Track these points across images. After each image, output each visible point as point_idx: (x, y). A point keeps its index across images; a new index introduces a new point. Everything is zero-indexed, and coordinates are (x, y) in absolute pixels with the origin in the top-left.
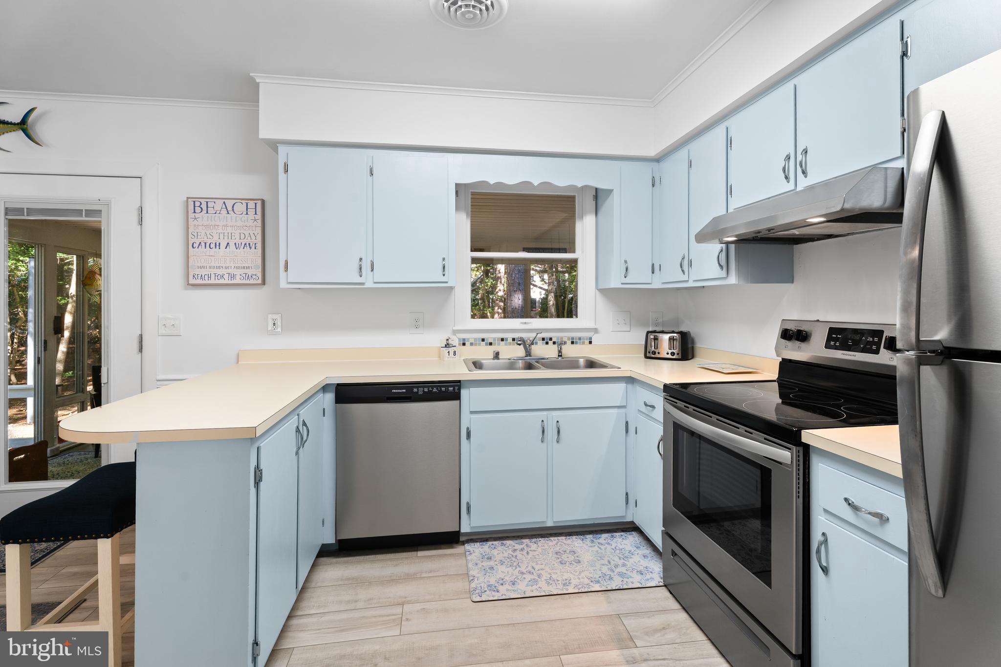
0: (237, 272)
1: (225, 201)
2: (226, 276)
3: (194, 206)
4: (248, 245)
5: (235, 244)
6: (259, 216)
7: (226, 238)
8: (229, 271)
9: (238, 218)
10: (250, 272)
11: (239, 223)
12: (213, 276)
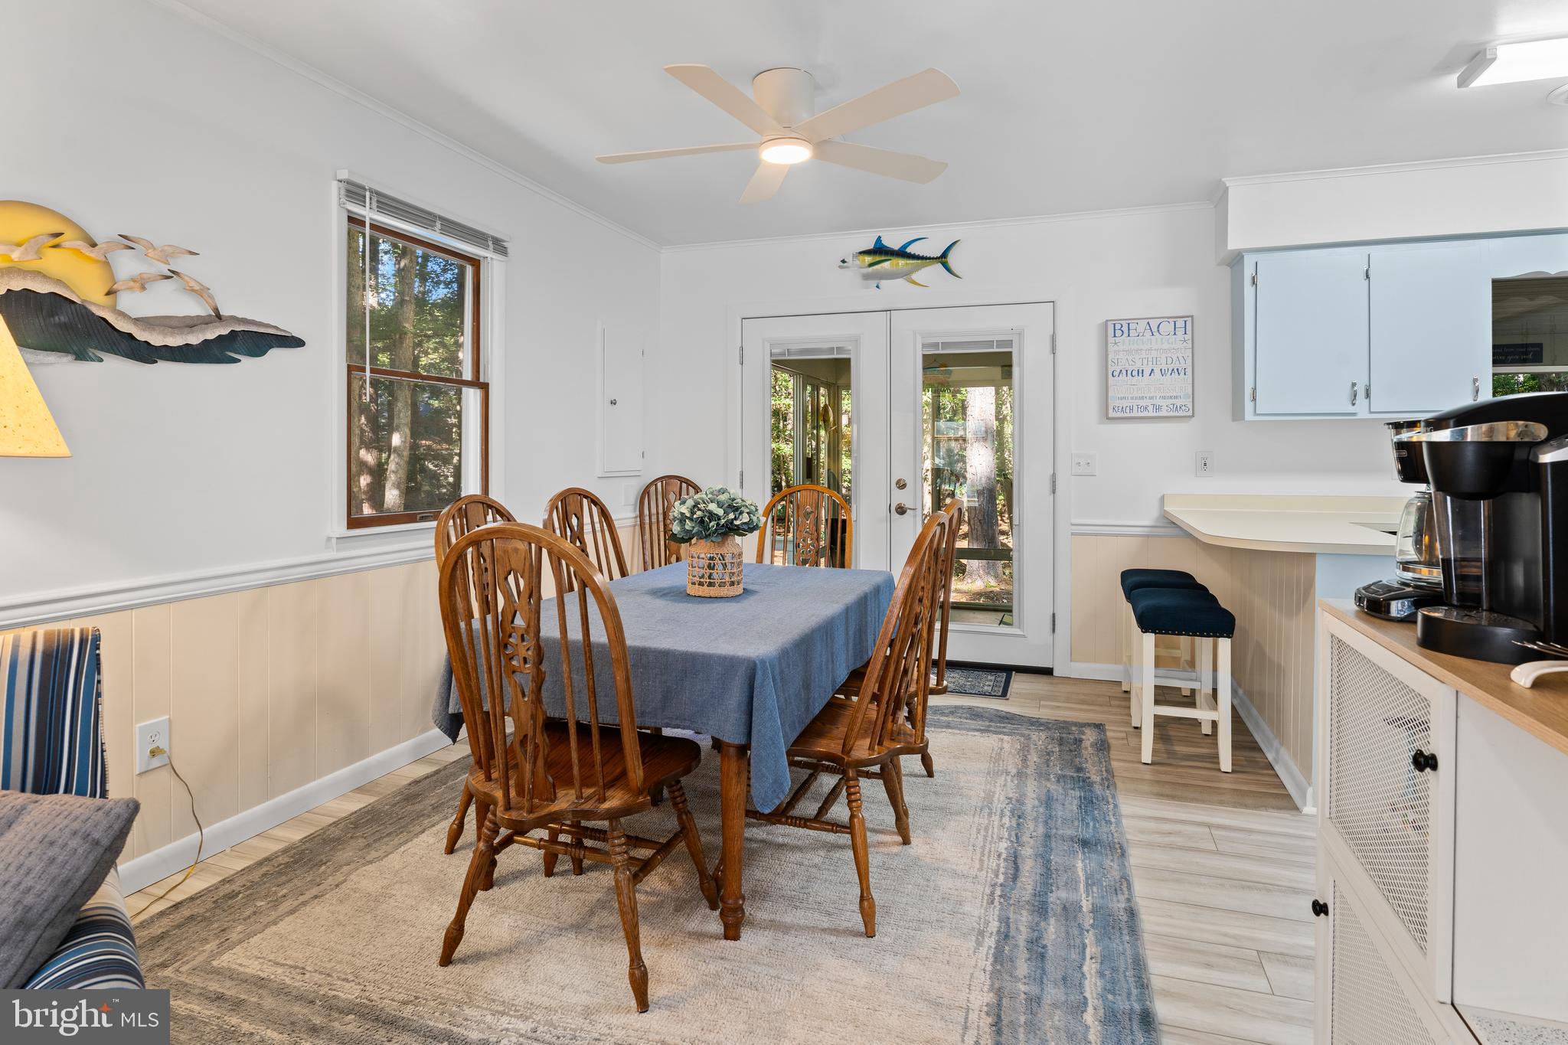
0: (1164, 403)
1: (1149, 320)
2: (1150, 408)
3: (1115, 330)
4: (1175, 370)
5: (1161, 370)
6: (1188, 337)
7: (1150, 363)
8: (1152, 402)
9: (1164, 340)
10: (1178, 402)
11: (1166, 346)
12: (1135, 408)
